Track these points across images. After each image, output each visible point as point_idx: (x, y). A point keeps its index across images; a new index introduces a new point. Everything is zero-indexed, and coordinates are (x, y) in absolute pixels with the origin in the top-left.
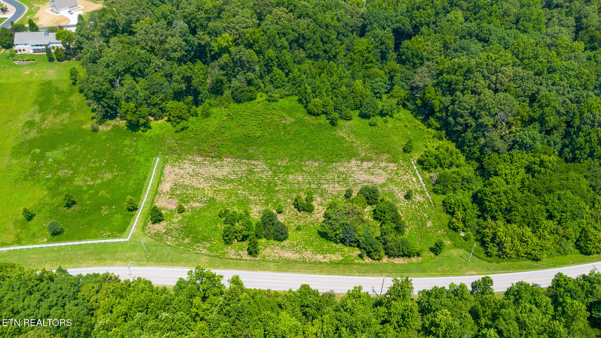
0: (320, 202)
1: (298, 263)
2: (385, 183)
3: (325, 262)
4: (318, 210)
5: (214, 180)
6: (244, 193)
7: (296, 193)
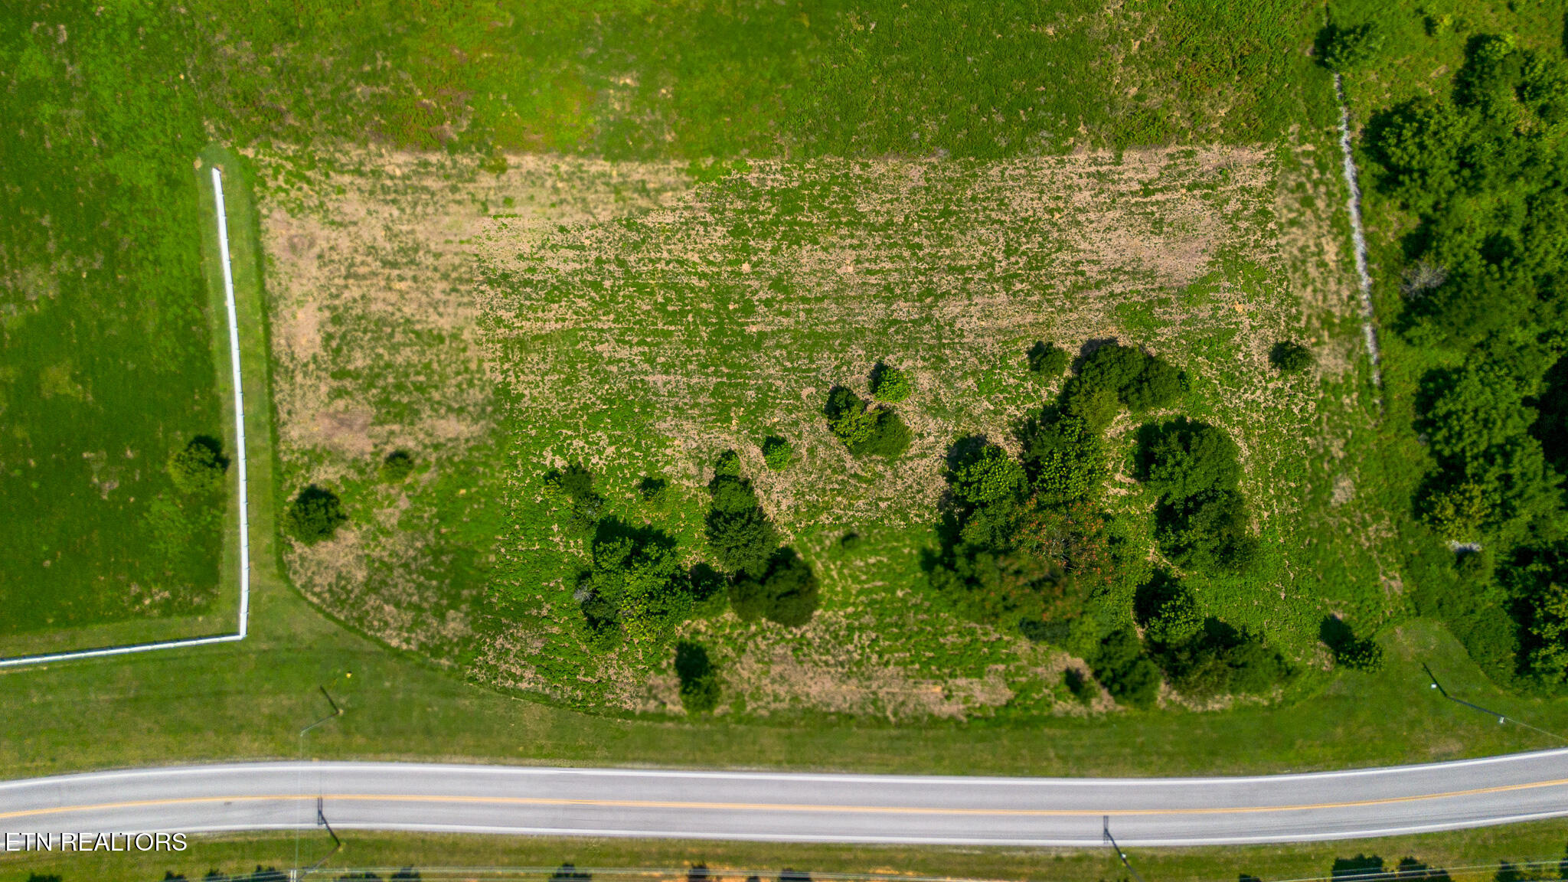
0: (929, 398)
1: (859, 725)
2: (1204, 280)
3: (952, 718)
4: (921, 436)
5: (490, 282)
6: (624, 353)
7: (832, 350)
